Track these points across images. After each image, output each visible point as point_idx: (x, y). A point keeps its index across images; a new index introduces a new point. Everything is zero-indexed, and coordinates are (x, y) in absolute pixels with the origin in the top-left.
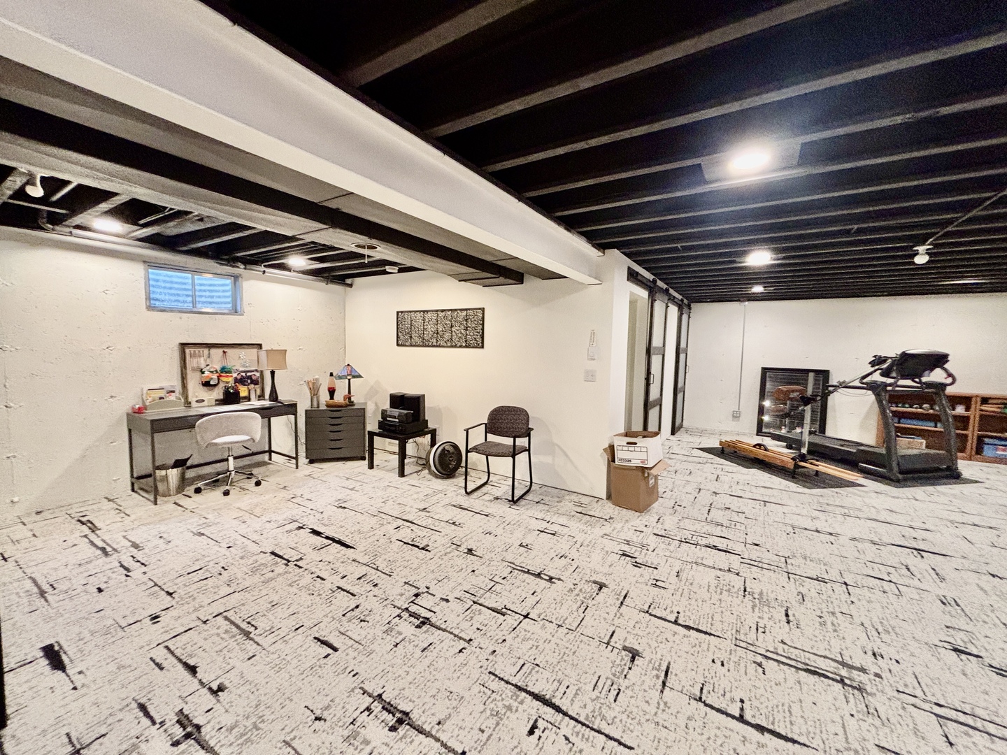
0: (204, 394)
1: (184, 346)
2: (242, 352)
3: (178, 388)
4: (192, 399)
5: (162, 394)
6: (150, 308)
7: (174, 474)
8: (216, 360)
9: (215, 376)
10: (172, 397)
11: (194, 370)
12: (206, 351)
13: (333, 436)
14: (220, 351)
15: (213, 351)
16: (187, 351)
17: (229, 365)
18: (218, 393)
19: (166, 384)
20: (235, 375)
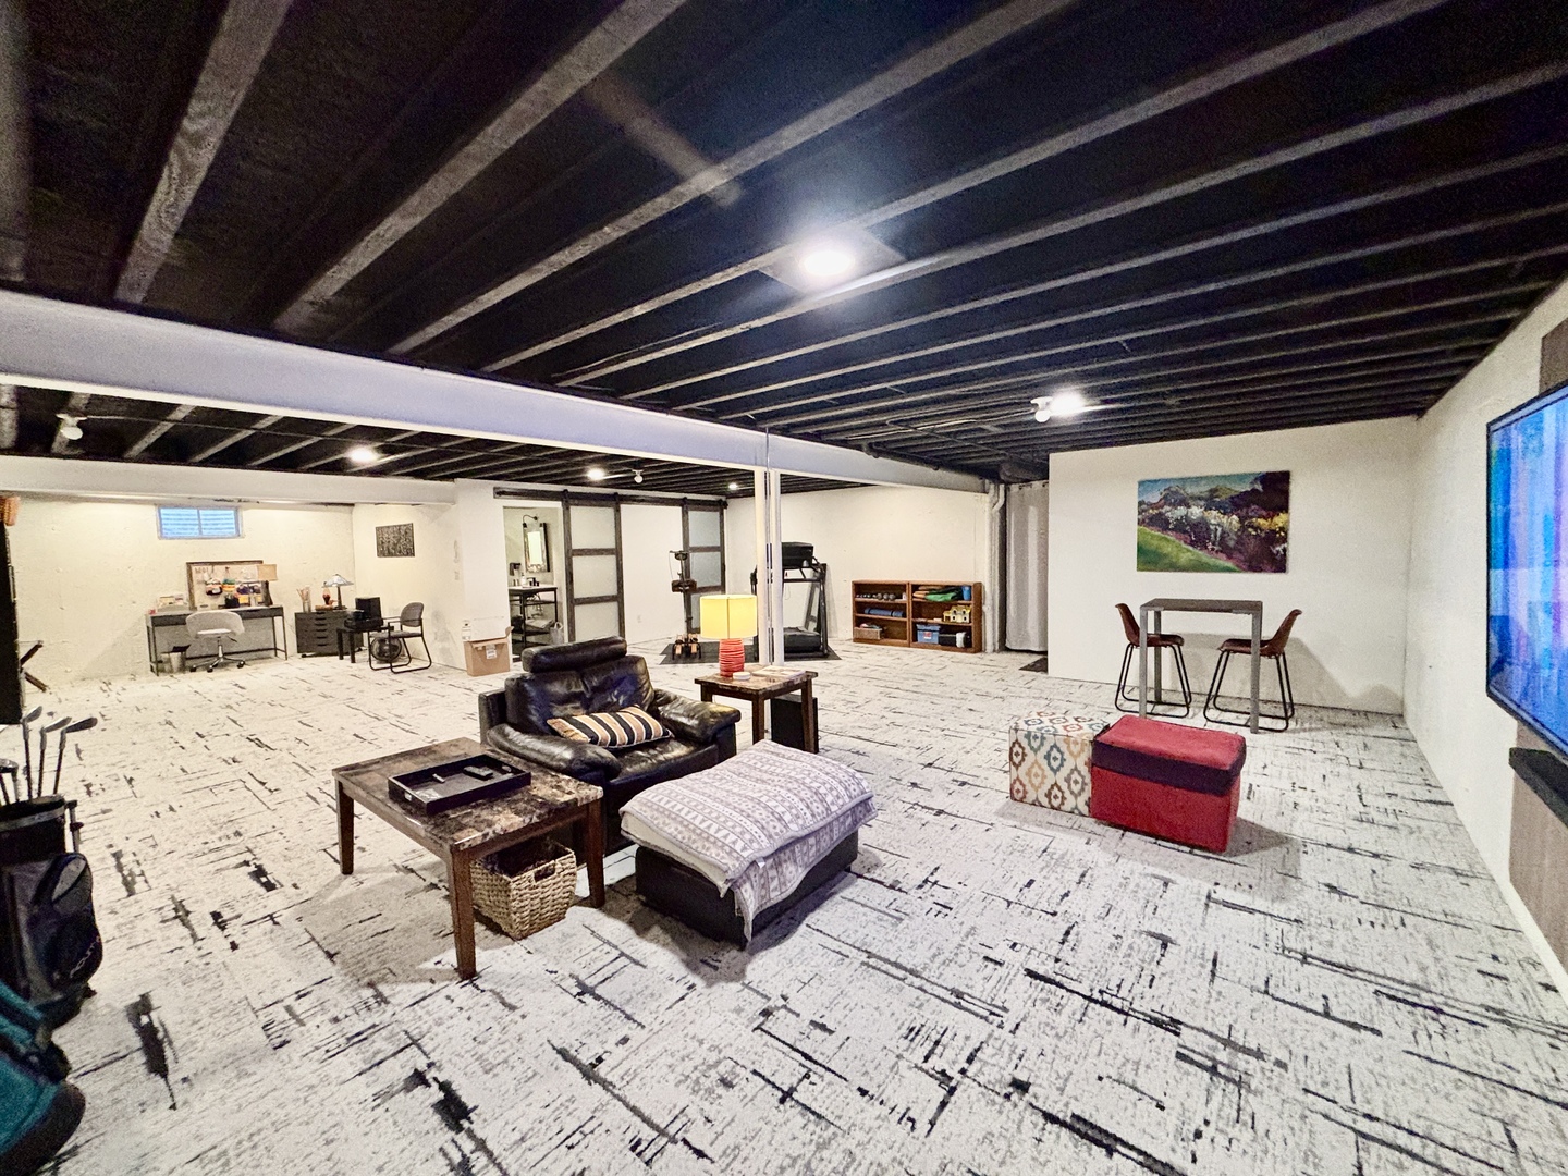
0: (209, 601)
1: (189, 565)
2: (244, 568)
3: (186, 595)
4: (197, 604)
5: (171, 600)
6: (162, 536)
7: (175, 657)
8: (220, 574)
9: (217, 587)
10: (180, 603)
11: (199, 582)
12: (210, 567)
13: (319, 634)
14: (224, 567)
15: (216, 567)
16: (193, 568)
17: (231, 578)
18: (221, 600)
19: (176, 594)
20: (237, 586)
